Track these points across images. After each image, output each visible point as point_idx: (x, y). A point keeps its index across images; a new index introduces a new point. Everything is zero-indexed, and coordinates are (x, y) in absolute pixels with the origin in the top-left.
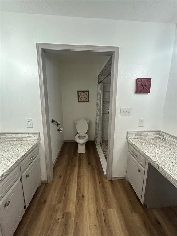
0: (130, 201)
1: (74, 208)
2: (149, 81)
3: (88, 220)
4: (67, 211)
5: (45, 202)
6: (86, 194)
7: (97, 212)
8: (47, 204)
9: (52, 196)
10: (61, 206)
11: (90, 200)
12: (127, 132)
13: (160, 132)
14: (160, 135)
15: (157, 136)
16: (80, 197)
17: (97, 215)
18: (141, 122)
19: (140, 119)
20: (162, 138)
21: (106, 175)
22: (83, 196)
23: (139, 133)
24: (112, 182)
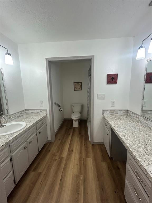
0: (103, 156)
1: (66, 155)
2: (116, 75)
3: (73, 161)
4: (61, 156)
5: (49, 151)
6: (74, 150)
7: (80, 158)
8: (51, 152)
9: (54, 149)
10: (58, 154)
11: (77, 153)
12: (103, 110)
13: (128, 110)
14: (128, 113)
15: (126, 114)
16: (70, 151)
17: (79, 160)
18: (113, 103)
19: (111, 101)
20: (129, 115)
21: (90, 141)
22: (72, 151)
23: (112, 111)
24: (93, 145)
